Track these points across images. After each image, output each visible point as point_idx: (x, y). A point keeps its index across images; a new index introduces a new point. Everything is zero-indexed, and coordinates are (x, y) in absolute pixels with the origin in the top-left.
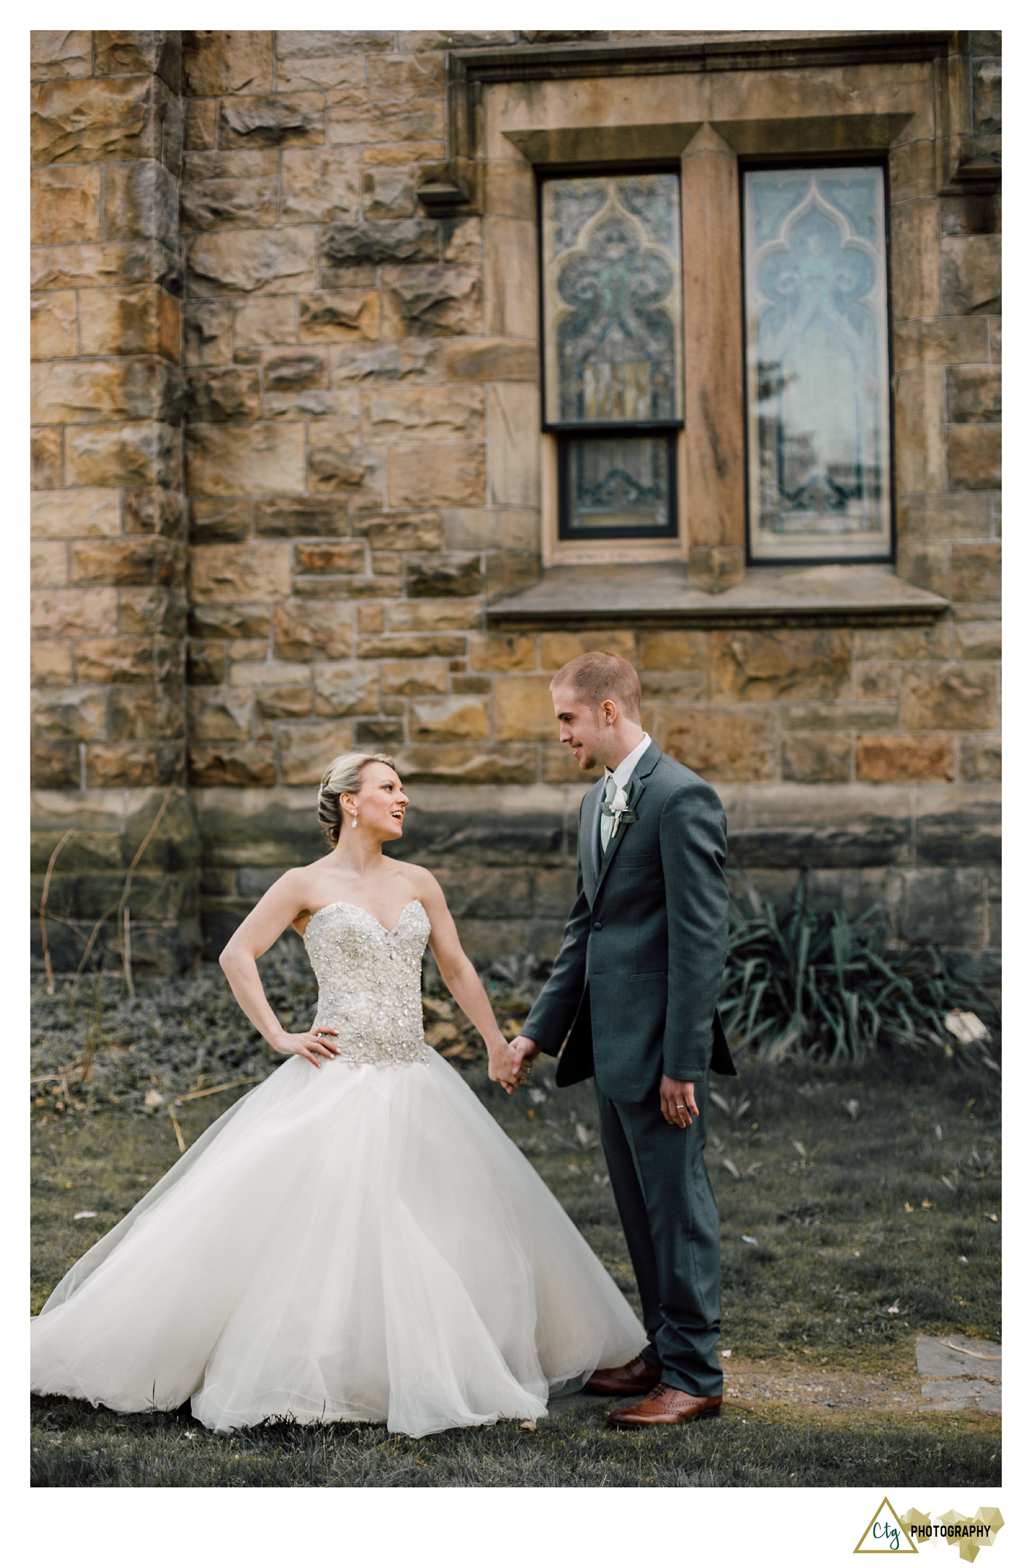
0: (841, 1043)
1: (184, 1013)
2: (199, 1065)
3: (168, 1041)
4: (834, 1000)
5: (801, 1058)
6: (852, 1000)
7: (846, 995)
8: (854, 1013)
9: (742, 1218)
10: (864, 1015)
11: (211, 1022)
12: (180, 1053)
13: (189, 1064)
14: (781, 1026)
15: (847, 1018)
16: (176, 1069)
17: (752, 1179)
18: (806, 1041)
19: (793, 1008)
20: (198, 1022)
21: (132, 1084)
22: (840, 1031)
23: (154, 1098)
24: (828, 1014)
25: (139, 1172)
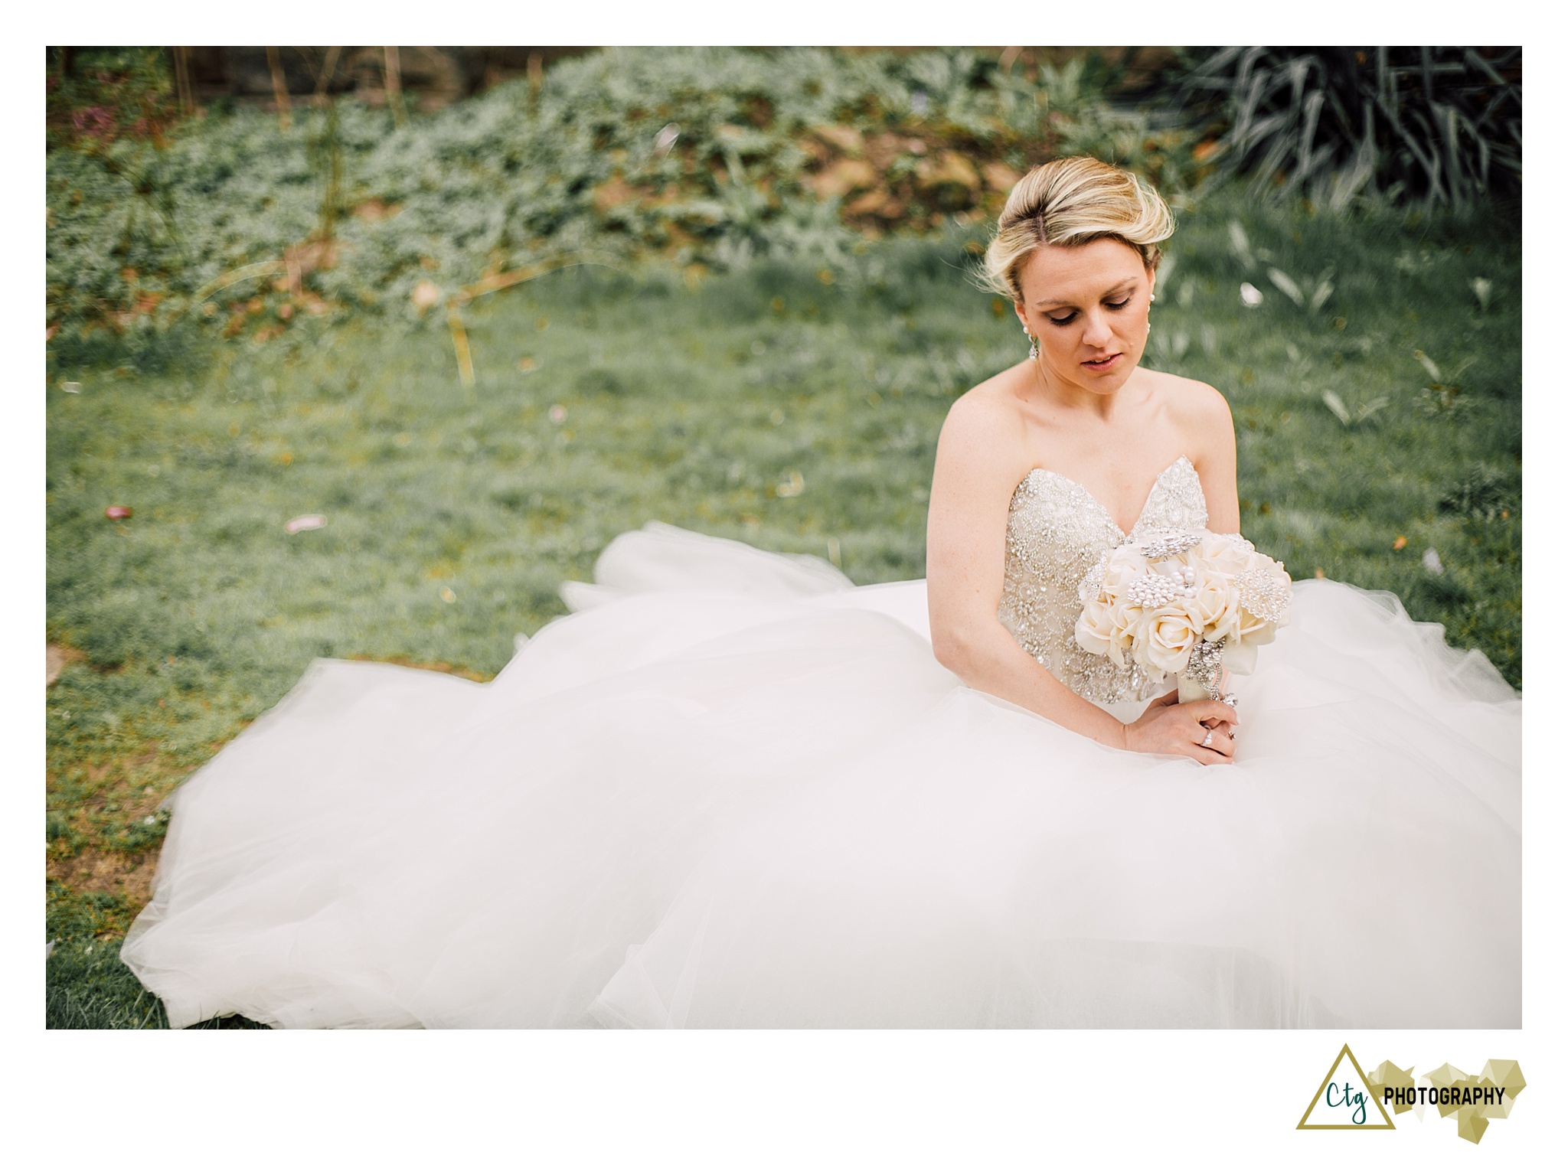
0: (1436, 185)
1: (473, 155)
2: (493, 237)
3: (450, 197)
4: (1419, 117)
5: (1377, 206)
6: (1449, 117)
7: (1438, 109)
8: (1453, 140)
9: (1381, 508)
10: (1467, 143)
11: (511, 165)
12: (464, 216)
13: (480, 231)
14: (1342, 158)
15: (1443, 148)
16: (460, 242)
17: (1371, 425)
18: (1382, 180)
19: (1359, 133)
20: (493, 164)
21: (395, 269)
22: (1433, 169)
23: (427, 293)
24: (1410, 140)
25: (398, 428)
